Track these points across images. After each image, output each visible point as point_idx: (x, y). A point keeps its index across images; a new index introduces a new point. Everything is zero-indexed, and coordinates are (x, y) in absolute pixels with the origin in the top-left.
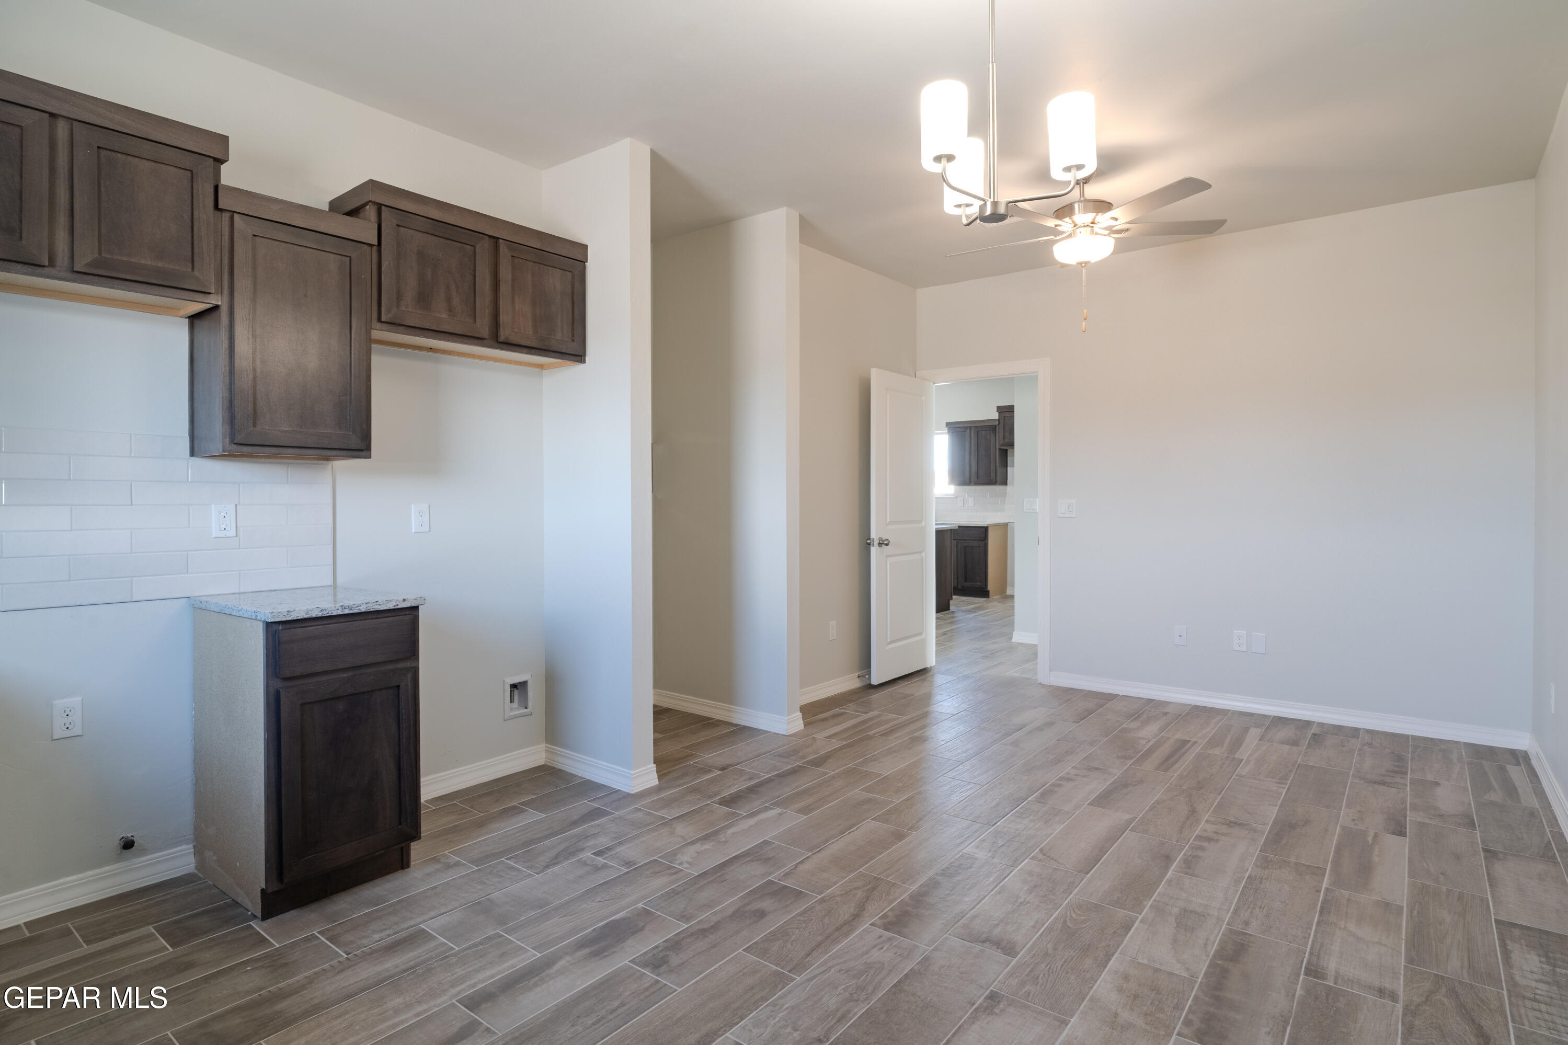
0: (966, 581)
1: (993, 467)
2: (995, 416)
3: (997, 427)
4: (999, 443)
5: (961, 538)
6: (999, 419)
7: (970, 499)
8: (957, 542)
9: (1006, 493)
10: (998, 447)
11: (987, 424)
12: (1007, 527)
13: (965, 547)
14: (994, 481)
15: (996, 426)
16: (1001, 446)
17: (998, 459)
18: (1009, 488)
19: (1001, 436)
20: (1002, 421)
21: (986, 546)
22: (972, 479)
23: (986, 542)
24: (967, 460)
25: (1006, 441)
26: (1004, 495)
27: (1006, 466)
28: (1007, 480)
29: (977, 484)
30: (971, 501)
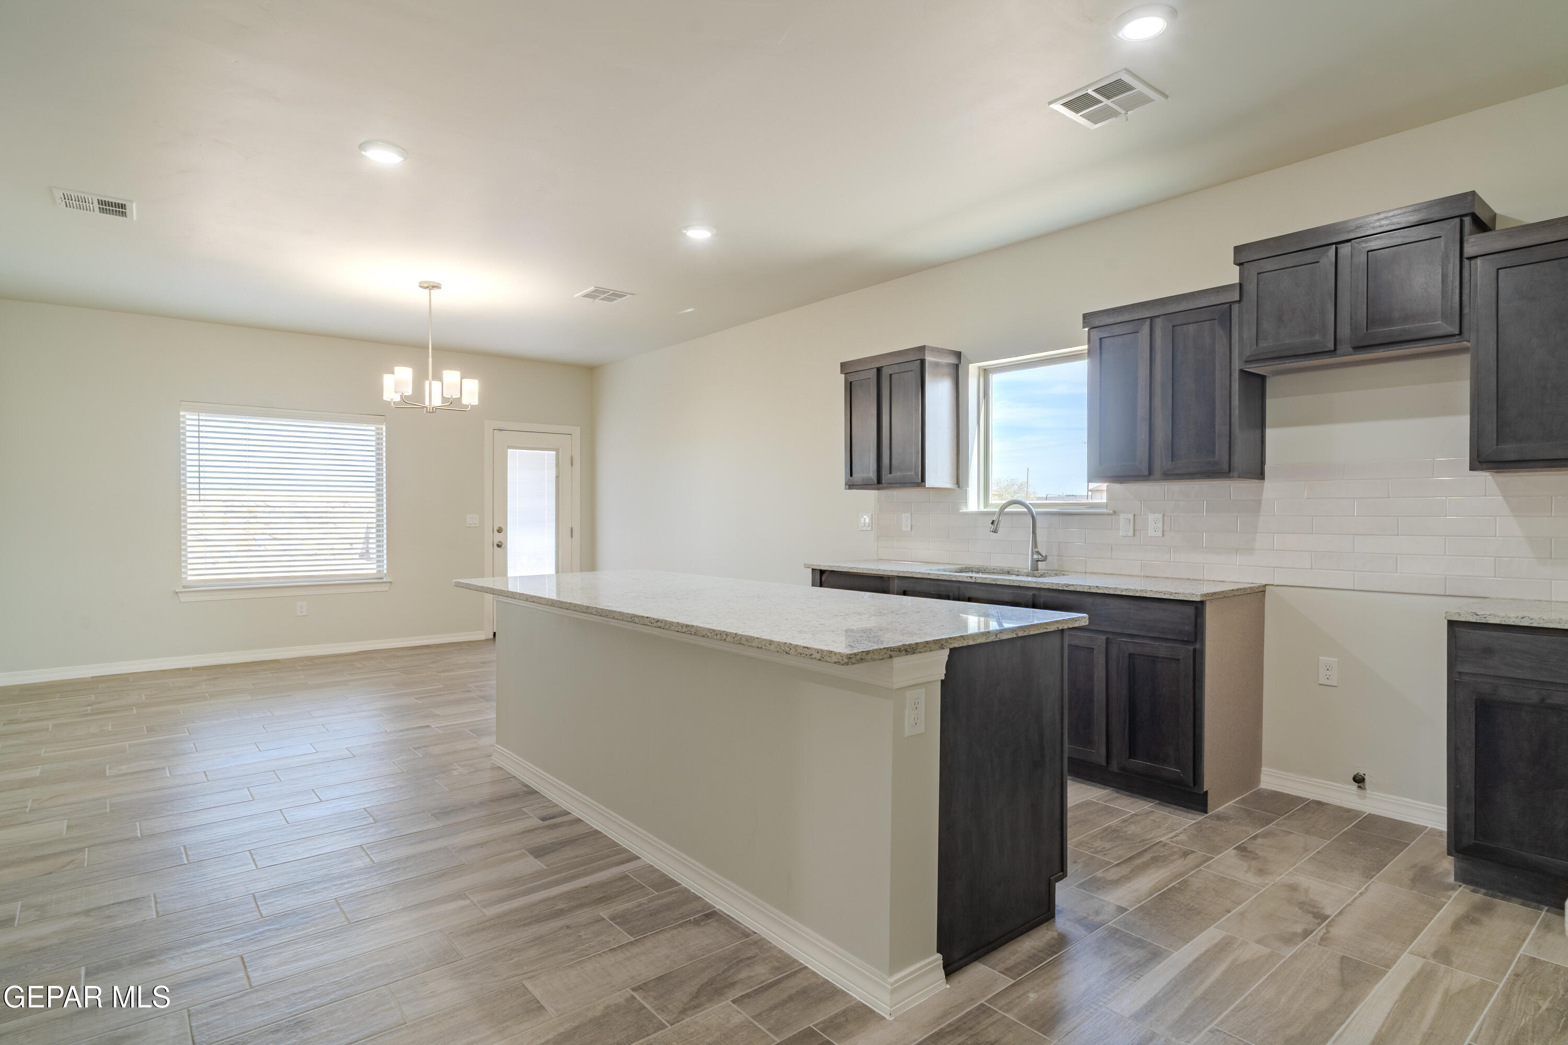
0: (1132, 754)
1: (1220, 427)
2: (1232, 276)
3: (1235, 308)
4: (1241, 354)
5: (1119, 630)
6: (1241, 285)
7: (1151, 517)
8: (1107, 639)
9: (1259, 502)
10: (1237, 365)
11: (1203, 302)
12: (1264, 596)
13: (1131, 656)
14: (1226, 467)
15: (1231, 303)
16: (1247, 362)
17: (1236, 401)
18: (1271, 487)
19: (1249, 333)
20: (1251, 288)
21: (1198, 658)
22: (1157, 464)
23: (1198, 646)
24: (1142, 411)
25: (1263, 344)
26: (1256, 506)
27: (1262, 426)
28: (1263, 463)
29: (1170, 475)
30: (1153, 523)
